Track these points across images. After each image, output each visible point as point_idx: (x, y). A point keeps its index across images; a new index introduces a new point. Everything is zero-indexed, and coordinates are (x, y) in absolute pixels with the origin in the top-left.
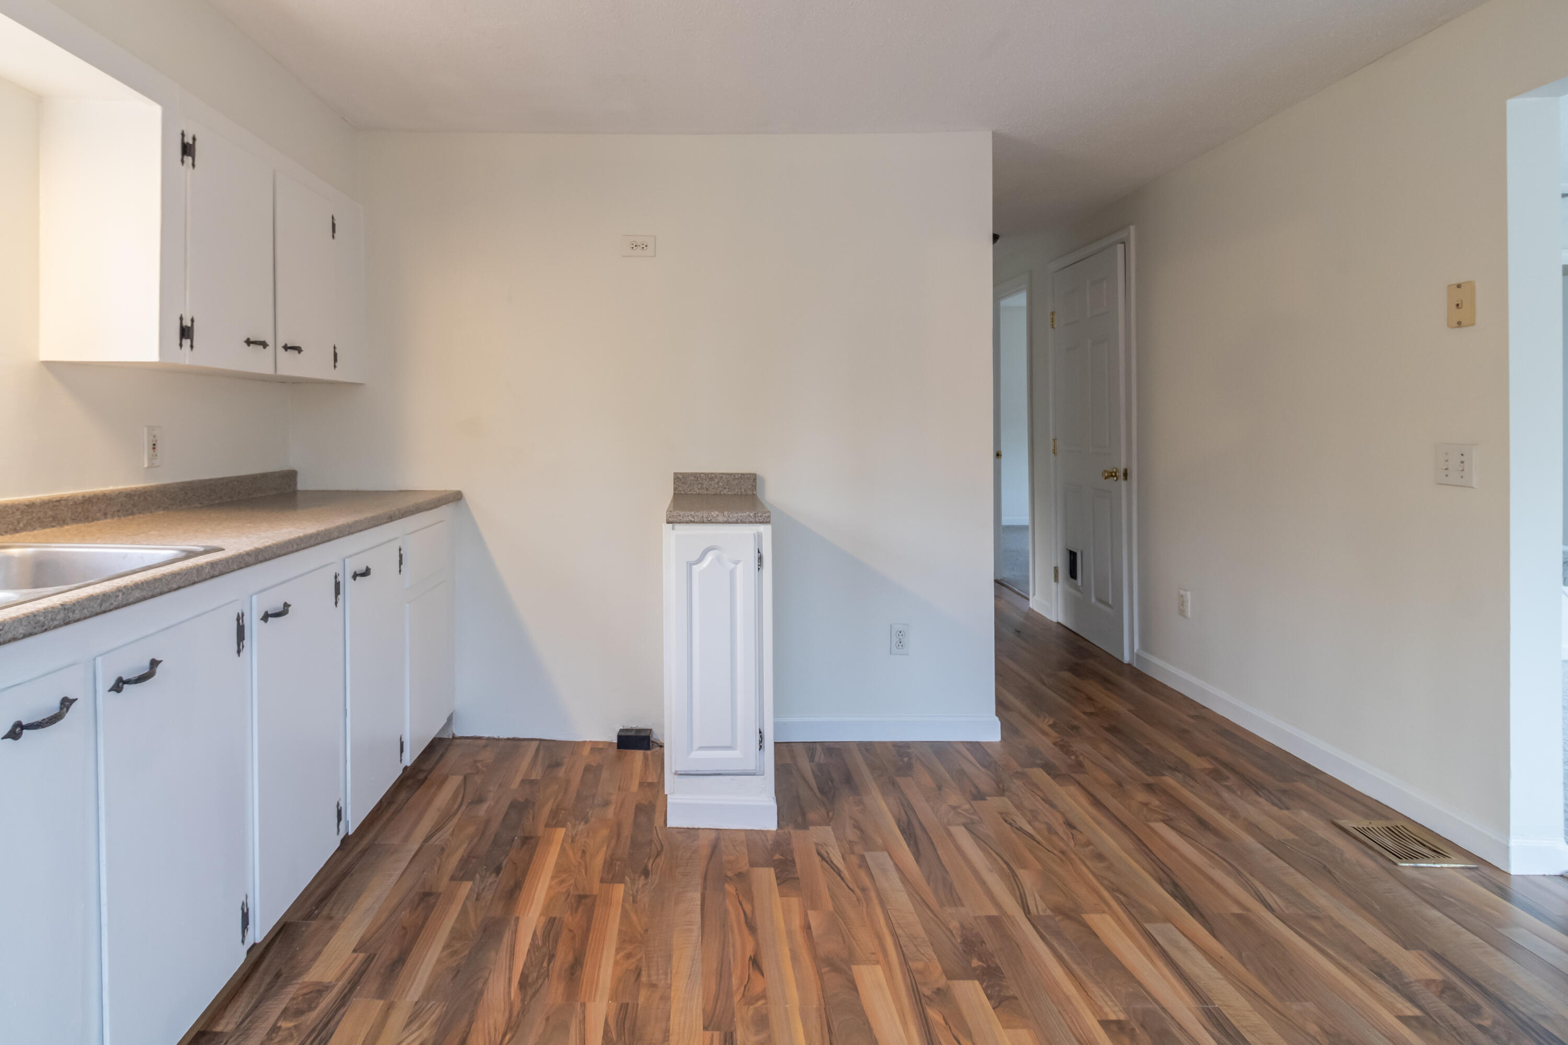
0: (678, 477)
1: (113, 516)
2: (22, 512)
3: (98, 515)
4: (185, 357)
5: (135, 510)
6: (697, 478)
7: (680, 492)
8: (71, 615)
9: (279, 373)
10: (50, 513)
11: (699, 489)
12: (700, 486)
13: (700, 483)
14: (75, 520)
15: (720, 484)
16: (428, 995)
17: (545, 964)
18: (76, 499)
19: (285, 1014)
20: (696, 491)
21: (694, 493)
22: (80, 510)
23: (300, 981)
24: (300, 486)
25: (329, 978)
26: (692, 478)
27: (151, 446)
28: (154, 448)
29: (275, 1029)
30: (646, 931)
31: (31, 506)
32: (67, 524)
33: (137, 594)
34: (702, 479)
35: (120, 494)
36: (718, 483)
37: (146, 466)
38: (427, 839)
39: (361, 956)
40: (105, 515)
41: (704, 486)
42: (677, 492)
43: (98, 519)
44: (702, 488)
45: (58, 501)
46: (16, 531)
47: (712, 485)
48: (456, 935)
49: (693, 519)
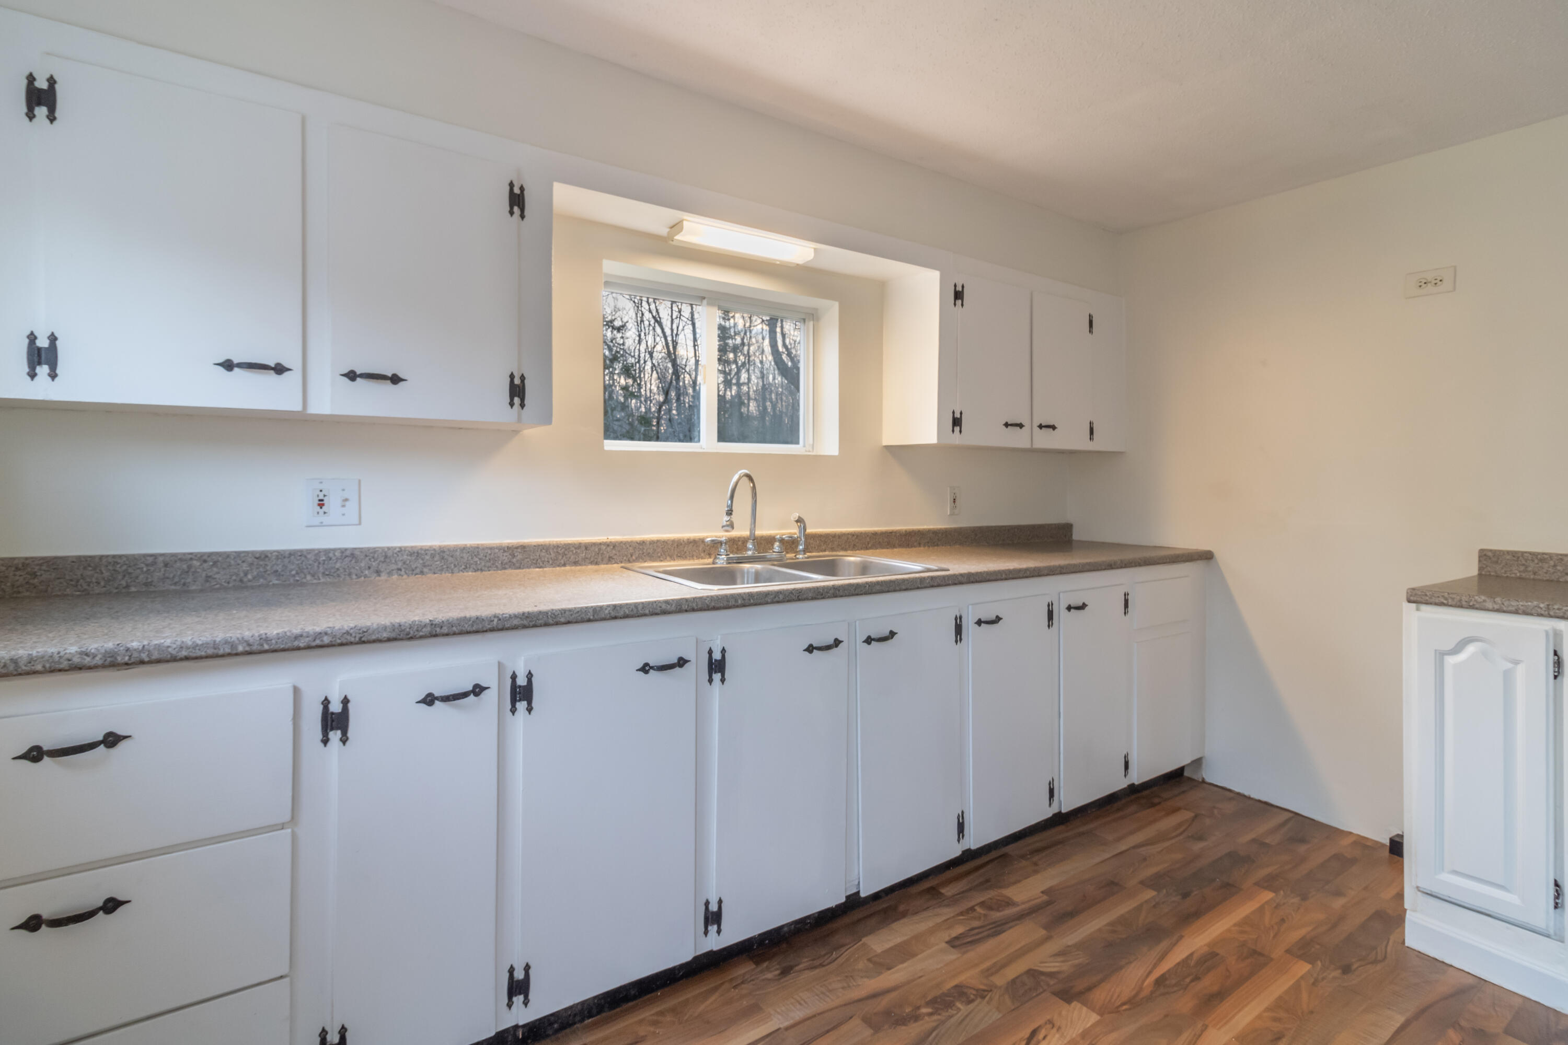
0: (1485, 555)
1: (924, 546)
2: (870, 538)
3: (915, 544)
4: (956, 439)
5: (939, 543)
6: (1518, 558)
7: (1488, 573)
8: (837, 592)
9: (1034, 446)
10: (886, 540)
11: (1520, 572)
12: (1522, 568)
13: (1523, 565)
14: (901, 546)
15: (1559, 568)
16: (1080, 946)
17: (1188, 980)
18: (901, 532)
19: (982, 904)
20: (1516, 574)
21: (1513, 575)
22: (903, 539)
23: (999, 891)
24: (1076, 536)
25: (1017, 899)
26: (1508, 557)
27: (952, 500)
28: (954, 502)
29: (972, 909)
30: (1312, 1012)
31: (875, 534)
32: (896, 548)
33: (878, 588)
34: (1526, 560)
35: (929, 531)
36: (1555, 566)
37: (949, 514)
38: (1134, 847)
39: (1045, 898)
40: (920, 545)
41: (1530, 569)
42: (1483, 573)
43: (915, 547)
44: (1525, 571)
45: (891, 533)
46: (867, 548)
47: (1543, 568)
48: (1122, 921)
49: (1445, 602)
